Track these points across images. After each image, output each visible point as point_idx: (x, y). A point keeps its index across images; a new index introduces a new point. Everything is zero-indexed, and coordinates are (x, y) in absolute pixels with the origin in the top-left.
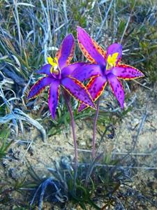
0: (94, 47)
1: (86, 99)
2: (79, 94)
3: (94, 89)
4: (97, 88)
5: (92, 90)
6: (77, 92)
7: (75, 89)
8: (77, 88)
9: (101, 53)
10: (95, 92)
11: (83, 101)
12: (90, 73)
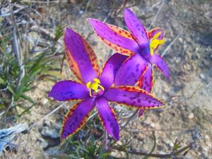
0: (116, 34)
1: (150, 102)
2: (139, 101)
3: (146, 83)
4: (148, 80)
5: (144, 85)
6: (135, 100)
7: (132, 98)
8: (133, 96)
9: (126, 36)
10: (148, 86)
11: (149, 107)
12: (137, 70)
